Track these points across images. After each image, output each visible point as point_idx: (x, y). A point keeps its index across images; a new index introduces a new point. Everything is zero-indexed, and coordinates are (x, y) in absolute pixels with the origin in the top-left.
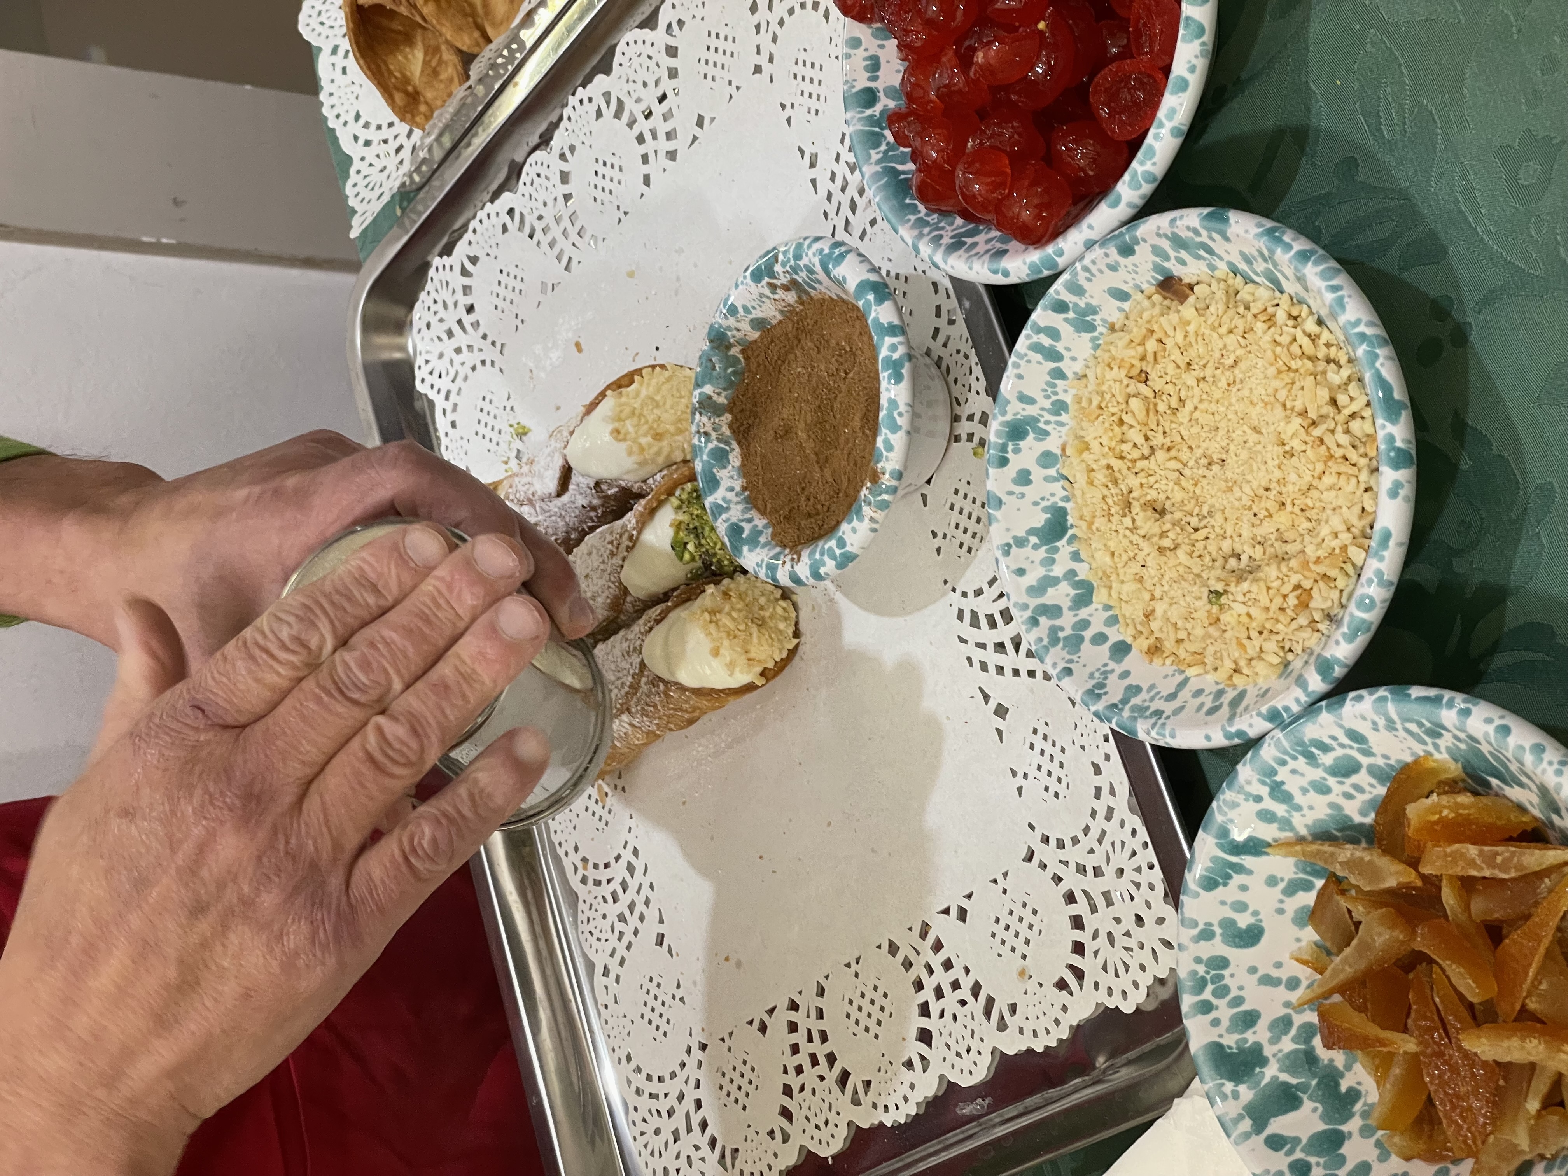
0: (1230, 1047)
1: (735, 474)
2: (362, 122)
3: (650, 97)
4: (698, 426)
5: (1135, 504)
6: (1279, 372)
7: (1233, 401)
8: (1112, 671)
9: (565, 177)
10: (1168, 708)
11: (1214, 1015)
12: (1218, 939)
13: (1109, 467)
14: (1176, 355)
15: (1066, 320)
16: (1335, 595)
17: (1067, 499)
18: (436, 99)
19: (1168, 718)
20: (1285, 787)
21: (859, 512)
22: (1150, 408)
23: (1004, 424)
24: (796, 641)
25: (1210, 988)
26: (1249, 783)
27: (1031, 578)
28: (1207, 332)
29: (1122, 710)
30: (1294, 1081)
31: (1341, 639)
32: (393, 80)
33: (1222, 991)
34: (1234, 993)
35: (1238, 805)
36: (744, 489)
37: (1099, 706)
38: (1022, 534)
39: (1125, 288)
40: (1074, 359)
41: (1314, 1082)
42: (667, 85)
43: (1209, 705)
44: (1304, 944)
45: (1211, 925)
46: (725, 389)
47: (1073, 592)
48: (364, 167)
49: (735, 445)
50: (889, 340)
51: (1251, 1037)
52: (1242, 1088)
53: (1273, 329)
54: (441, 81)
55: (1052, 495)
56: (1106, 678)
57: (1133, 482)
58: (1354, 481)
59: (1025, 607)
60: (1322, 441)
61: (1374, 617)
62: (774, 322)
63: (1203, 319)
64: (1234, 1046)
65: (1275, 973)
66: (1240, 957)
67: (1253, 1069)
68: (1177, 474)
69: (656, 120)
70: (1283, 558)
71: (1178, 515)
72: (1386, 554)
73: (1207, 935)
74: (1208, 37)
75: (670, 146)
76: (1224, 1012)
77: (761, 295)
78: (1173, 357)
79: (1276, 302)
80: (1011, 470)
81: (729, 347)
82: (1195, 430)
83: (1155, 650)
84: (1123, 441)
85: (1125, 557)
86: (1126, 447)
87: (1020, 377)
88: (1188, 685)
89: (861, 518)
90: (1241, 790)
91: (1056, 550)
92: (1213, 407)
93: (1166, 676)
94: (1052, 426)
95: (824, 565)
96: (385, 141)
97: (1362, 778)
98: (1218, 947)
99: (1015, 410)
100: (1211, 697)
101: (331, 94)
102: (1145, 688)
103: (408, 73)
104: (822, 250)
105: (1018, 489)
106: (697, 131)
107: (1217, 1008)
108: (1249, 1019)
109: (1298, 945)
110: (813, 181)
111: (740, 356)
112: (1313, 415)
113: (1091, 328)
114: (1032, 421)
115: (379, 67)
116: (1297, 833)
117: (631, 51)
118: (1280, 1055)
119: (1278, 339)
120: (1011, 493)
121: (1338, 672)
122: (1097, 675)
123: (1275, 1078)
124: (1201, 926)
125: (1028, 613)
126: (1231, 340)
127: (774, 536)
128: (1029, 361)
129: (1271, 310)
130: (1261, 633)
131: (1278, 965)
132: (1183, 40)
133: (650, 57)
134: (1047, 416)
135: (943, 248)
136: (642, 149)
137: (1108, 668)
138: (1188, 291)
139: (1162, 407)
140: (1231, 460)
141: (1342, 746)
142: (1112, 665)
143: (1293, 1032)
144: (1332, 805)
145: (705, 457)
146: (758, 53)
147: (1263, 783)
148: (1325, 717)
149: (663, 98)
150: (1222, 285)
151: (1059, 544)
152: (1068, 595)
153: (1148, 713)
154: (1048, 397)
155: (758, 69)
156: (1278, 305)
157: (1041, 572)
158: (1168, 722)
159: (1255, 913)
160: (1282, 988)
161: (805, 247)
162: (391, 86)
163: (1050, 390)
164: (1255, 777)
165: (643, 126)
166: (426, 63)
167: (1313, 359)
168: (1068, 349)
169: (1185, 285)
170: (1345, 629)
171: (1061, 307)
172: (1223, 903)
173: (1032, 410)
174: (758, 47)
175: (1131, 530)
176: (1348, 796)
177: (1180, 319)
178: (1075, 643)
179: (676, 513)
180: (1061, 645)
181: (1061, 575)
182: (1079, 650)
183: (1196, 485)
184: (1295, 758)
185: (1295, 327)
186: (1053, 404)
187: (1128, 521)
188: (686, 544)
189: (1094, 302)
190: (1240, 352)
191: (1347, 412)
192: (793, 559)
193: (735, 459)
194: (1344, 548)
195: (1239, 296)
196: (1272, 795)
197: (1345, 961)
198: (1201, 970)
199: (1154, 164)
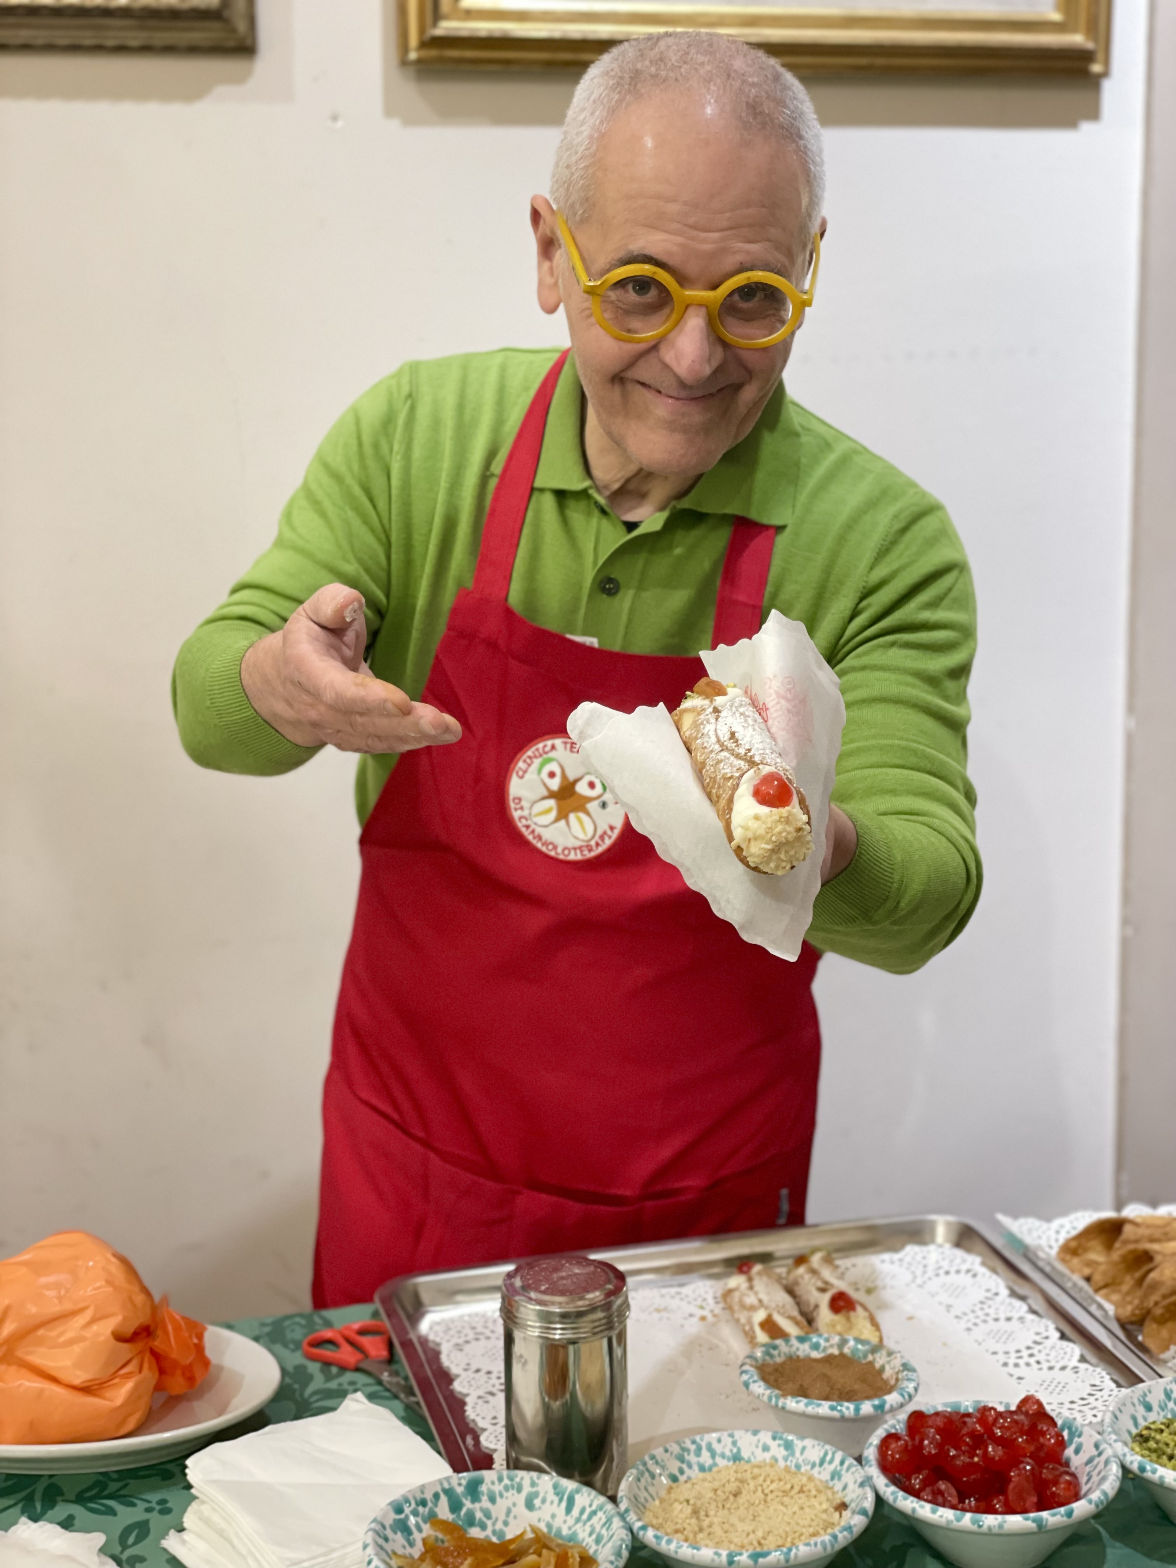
0: (480, 1488)
1: (806, 1353)
8: (664, 1471)
10: (640, 1485)
11: (497, 1482)
12: (531, 1489)
15: (836, 1466)
19: (636, 1483)
20: (593, 1517)
21: (768, 1388)
22: (785, 1493)
23: (792, 1440)
25: (510, 1483)
26: (598, 1502)
27: (716, 1447)
29: (644, 1467)
30: (462, 1513)
31: (655, 1533)
33: (507, 1488)
34: (505, 1494)
35: (588, 1499)
36: (798, 1357)
37: (647, 1459)
38: (739, 1444)
39: (847, 1489)
40: (819, 1472)
41: (461, 1522)
43: (639, 1498)
45: (537, 1486)
46: (851, 1351)
47: (707, 1464)
48: (1044, 1227)
49: (822, 1355)
50: (852, 1406)
51: (485, 1498)
52: (461, 1490)
54: (1082, 1267)
56: (661, 1467)
59: (703, 1440)
62: (882, 1375)
64: (481, 1491)
65: (512, 1515)
66: (521, 1499)
67: (469, 1496)
68: (752, 1502)
69: (1026, 1359)
72: (690, 1550)
73: (533, 1484)
74: (954, 1526)
75: (1011, 1365)
76: (497, 1488)
77: (895, 1367)
80: (770, 1442)
81: (873, 1354)
86: (768, 1482)
87: (813, 1447)
88: (652, 1499)
89: (765, 1389)
90: (596, 1498)
91: (729, 1460)
93: (658, 1492)
94: (790, 1463)
95: (746, 1376)
96: (1056, 1239)
97: (594, 1546)
98: (527, 1489)
99: (798, 1445)
102: (654, 1482)
103: (1090, 1251)
104: (908, 1390)
105: (761, 1445)
107: (500, 1486)
108: (492, 1500)
111: (868, 1360)
113: (832, 1479)
114: (793, 1454)
115: (1091, 1234)
116: (573, 1526)
117: (1069, 1350)
118: (475, 1510)
119: (803, 1536)
120: (759, 1441)
121: (641, 1534)
122: (664, 1463)
123: (465, 1505)
124: (537, 1481)
125: (699, 1441)
126: (808, 1521)
127: (769, 1363)
128: (820, 1451)
131: (515, 1517)
133: (1063, 1358)
134: (794, 1461)
135: (889, 1429)
136: (1012, 1352)
137: (666, 1470)
138: (838, 1511)
141: (608, 1535)
142: (667, 1472)
143: (484, 1519)
144: (584, 1539)
147: (596, 1508)
148: (621, 1529)
150: (836, 1522)
151: (732, 1461)
152: (705, 1461)
153: (640, 1476)
154: (803, 1461)
157: (718, 1451)
158: (634, 1482)
159: (540, 1508)
160: (505, 1518)
161: (912, 1383)
163: (807, 1462)
164: (597, 1505)
165: (1026, 1353)
168: (824, 1469)
169: (841, 1511)
171: (841, 1465)
172: (546, 1493)
173: (798, 1453)
177: (823, 1505)
178: (681, 1459)
181: (716, 1460)
184: (605, 1519)
186: (800, 1463)
189: (842, 1479)
193: (815, 1355)
196: (591, 1512)
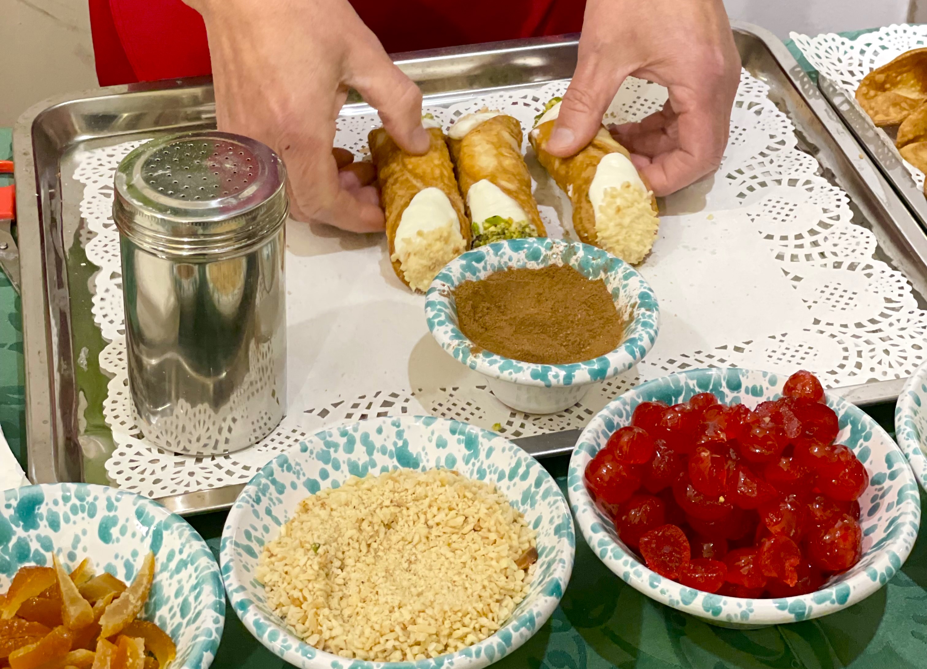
0: (39, 509)
1: (521, 263)
2: (879, 50)
3: (826, 247)
4: (558, 243)
5: (398, 509)
6: (445, 612)
7: (443, 583)
8: (298, 478)
9: (793, 182)
10: (261, 508)
11: (61, 502)
12: (107, 513)
13: (426, 496)
14: (482, 551)
15: (531, 486)
16: (293, 622)
17: (424, 469)
18: (876, 103)
19: (253, 506)
20: (184, 569)
21: (457, 337)
22: (456, 530)
23: (477, 436)
24: (414, 288)
25: (78, 503)
26: (191, 547)
27: (375, 438)
28: (489, 573)
29: (268, 479)
30: (11, 545)
31: (257, 617)
32: (894, 75)
33: (74, 510)
34: (72, 517)
35: (180, 538)
36: (510, 268)
37: (275, 466)
38: (405, 436)
39: (540, 527)
40: (508, 488)
41: (7, 558)
42: (831, 260)
43: (253, 533)
44: (95, 568)
45: (116, 510)
46: (579, 265)
47: (360, 463)
48: (847, 47)
49: (542, 266)
50: (562, 373)
51: (43, 524)
52: (11, 511)
53: (475, 613)
54: (888, 108)
55: (428, 461)
56: (294, 473)
57: (412, 512)
58: (360, 646)
59: (355, 430)
60: (392, 631)
61: (265, 640)
62: (616, 304)
63: (498, 571)
64: (40, 511)
65: (80, 546)
66: (93, 525)
67: (23, 521)
68: (410, 540)
69: (808, 249)
70: (329, 595)
71: (382, 535)
72: (299, 654)
73: (110, 507)
74: (681, 606)
75: (787, 257)
76: (62, 509)
77: (631, 297)
78: (482, 549)
79: (496, 620)
80: (447, 436)
81: (606, 271)
82: (434, 556)
83: (305, 509)
84: (439, 509)
85: (364, 497)
86: (434, 510)
87: (503, 450)
88: (275, 525)
89: (452, 338)
90: (188, 541)
91: (391, 457)
92: (443, 569)
93: (286, 512)
94: (471, 468)
95: (432, 311)
96: (860, 65)
97: (178, 619)
98: (102, 513)
99: (484, 444)
100: (260, 537)
101: (905, 31)
102: (281, 497)
103: (900, 86)
104: (641, 340)
105: (435, 438)
106: (791, 276)
107: (65, 505)
108: (54, 525)
109: (95, 564)
110: (725, 347)
111: (599, 278)
112: (410, 628)
113: (524, 502)
114: (476, 455)
115: (905, 66)
116: (159, 574)
117: (862, 239)
118: (28, 540)
119: (469, 616)
120: (433, 433)
121: (240, 613)
122: (298, 468)
123: (14, 533)
124: (116, 503)
125: (351, 432)
126: (479, 587)
127: (468, 283)
128: (511, 458)
129: (490, 615)
130: (286, 573)
131: (85, 549)
132: (682, 590)
133: (853, 251)
134: (478, 465)
135: (611, 416)
136: (791, 237)
137: (301, 476)
138: (524, 566)
139: (455, 537)
140: (407, 575)
141: (195, 608)
142: (303, 479)
143: (42, 551)
144: (168, 598)
145: (535, 245)
146: (828, 324)
147: (188, 556)
148: (213, 599)
149: (822, 255)
150: (518, 588)
151: (395, 460)
152: (359, 459)
153: (260, 494)
154: (489, 467)
155: (817, 322)
156: (493, 620)
157: (378, 445)
158: (249, 506)
159: (118, 540)
160: (71, 549)
161: (648, 330)
162: (890, 73)
163: (493, 469)
164: (193, 551)
165: (808, 239)
166: (906, 99)
167: (450, 635)
168: (514, 485)
169: (528, 565)
170: (262, 621)
171: (538, 484)
172: (127, 520)
173: (482, 455)
174: (832, 324)
175: (381, 504)
176: (171, 609)
177: (503, 557)
178: (325, 457)
179: (517, 223)
180: (325, 448)
181: (374, 457)
182: (319, 459)
183: (399, 551)
184: (197, 578)
185: (474, 628)
186: (485, 470)
187: (387, 503)
188: (496, 226)
189: (537, 506)
190: (470, 591)
191: (408, 651)
192: (444, 291)
193: (533, 265)
194: (320, 632)
195: (508, 598)
196: (182, 560)
197: (71, 589)
198: (90, 499)
199: (610, 558)
